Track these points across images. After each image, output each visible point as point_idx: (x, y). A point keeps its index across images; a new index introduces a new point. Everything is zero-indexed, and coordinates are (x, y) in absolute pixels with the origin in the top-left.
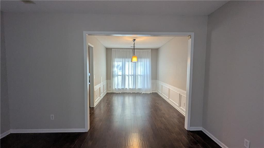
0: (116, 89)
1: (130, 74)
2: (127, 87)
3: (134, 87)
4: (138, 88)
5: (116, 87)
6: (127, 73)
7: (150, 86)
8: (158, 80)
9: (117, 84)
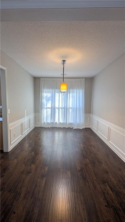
0: (45, 123)
1: (61, 106)
2: (57, 121)
3: (65, 122)
4: (69, 122)
5: (45, 121)
6: (57, 106)
7: (82, 121)
8: (92, 114)
9: (46, 117)
